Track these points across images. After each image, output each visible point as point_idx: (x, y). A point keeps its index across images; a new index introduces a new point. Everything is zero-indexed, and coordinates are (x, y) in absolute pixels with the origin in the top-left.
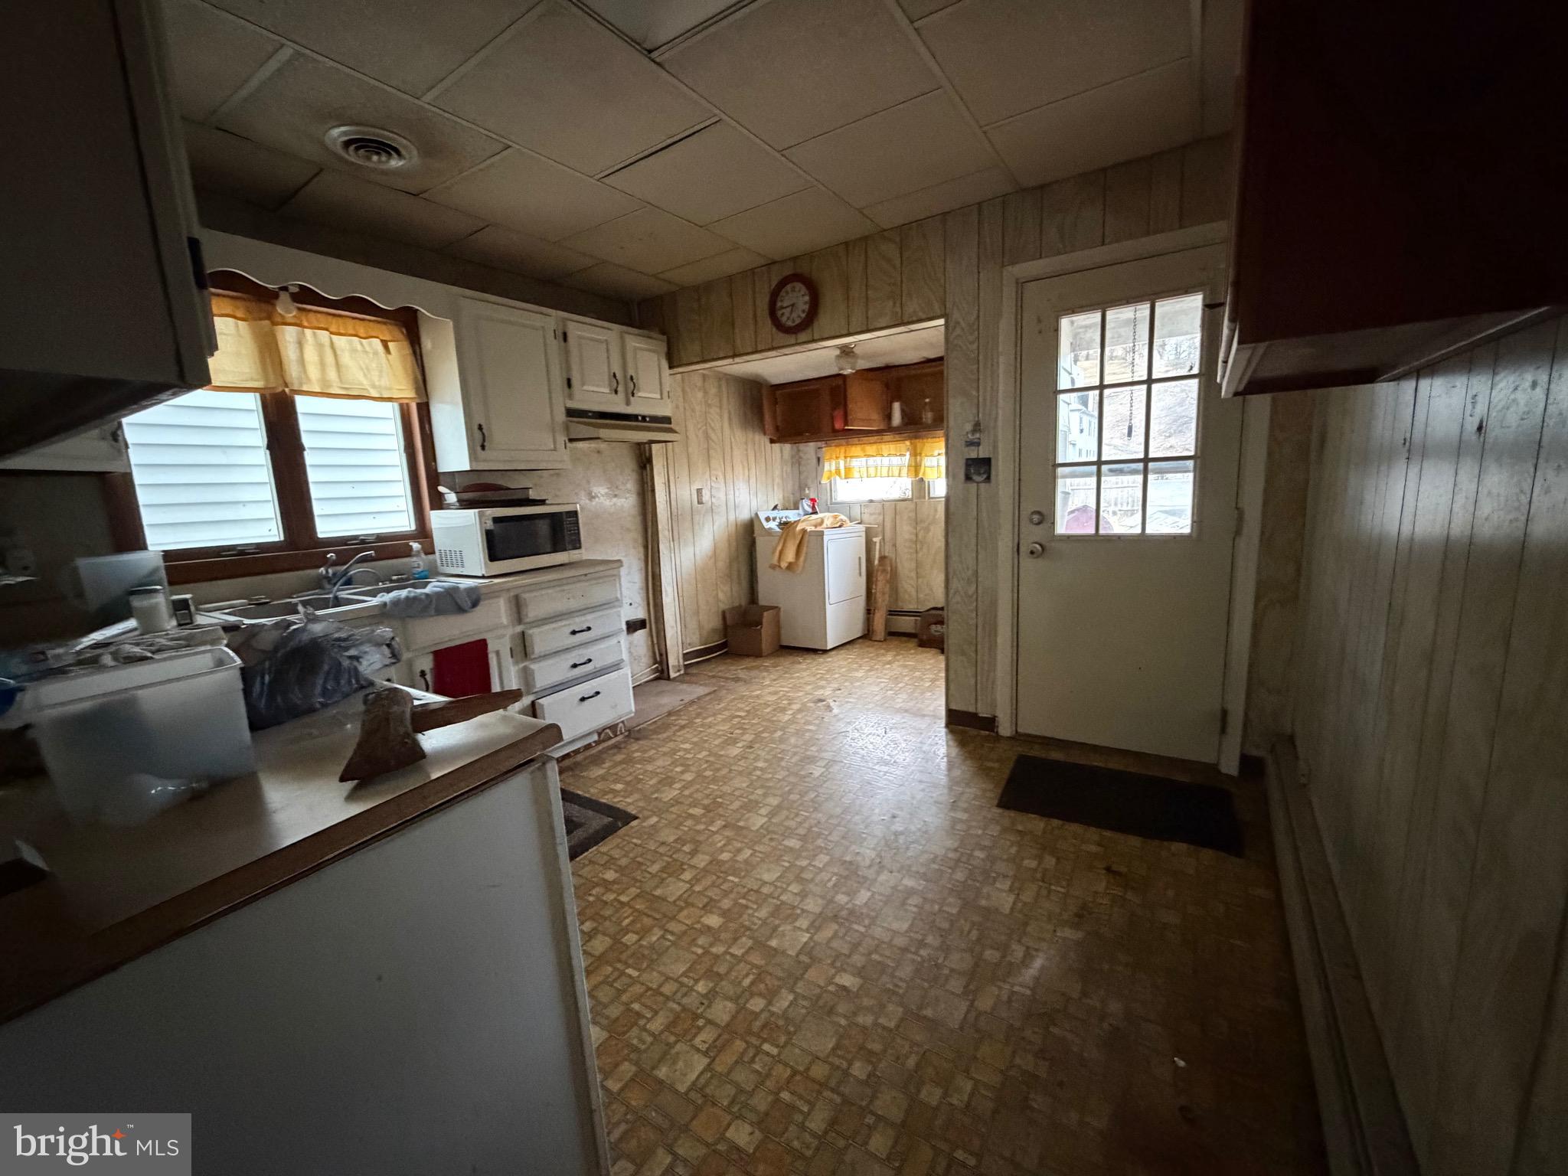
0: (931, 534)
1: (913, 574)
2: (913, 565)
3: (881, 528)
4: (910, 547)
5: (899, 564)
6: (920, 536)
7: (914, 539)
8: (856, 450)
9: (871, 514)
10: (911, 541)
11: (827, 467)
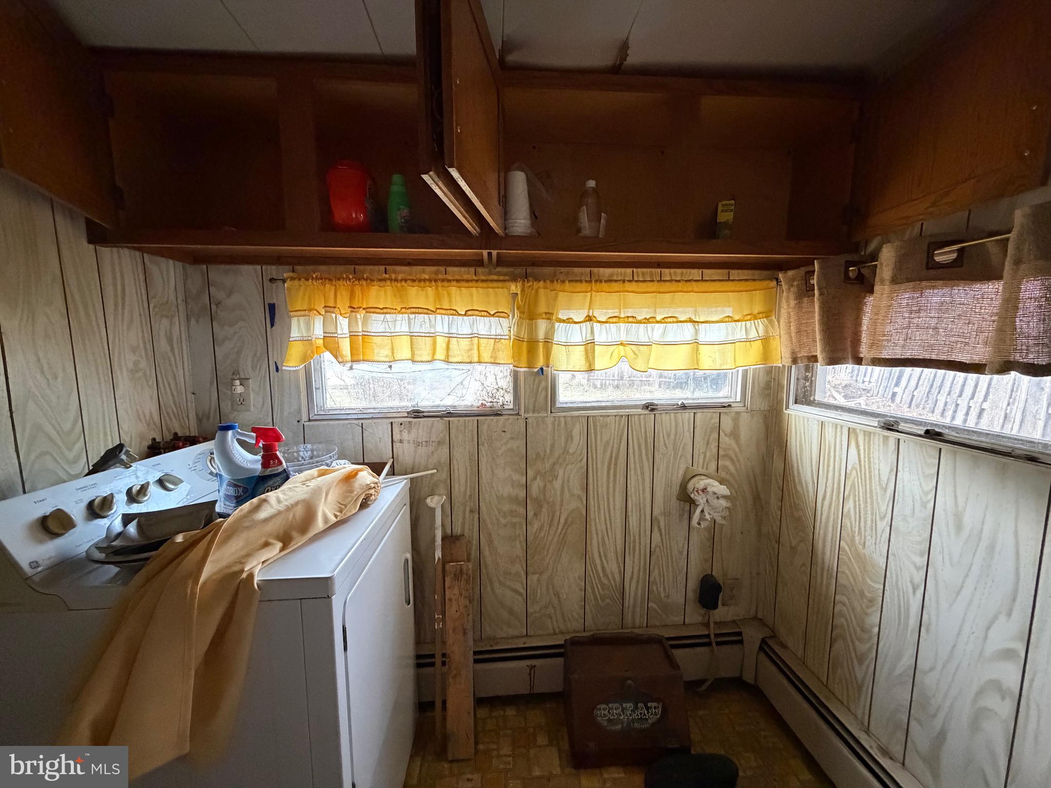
0: (557, 484)
1: (519, 568)
2: (519, 549)
3: (444, 475)
4: (512, 513)
5: (486, 552)
6: (535, 489)
7: (522, 494)
8: (379, 295)
9: (418, 444)
10: (514, 500)
11: (297, 330)
